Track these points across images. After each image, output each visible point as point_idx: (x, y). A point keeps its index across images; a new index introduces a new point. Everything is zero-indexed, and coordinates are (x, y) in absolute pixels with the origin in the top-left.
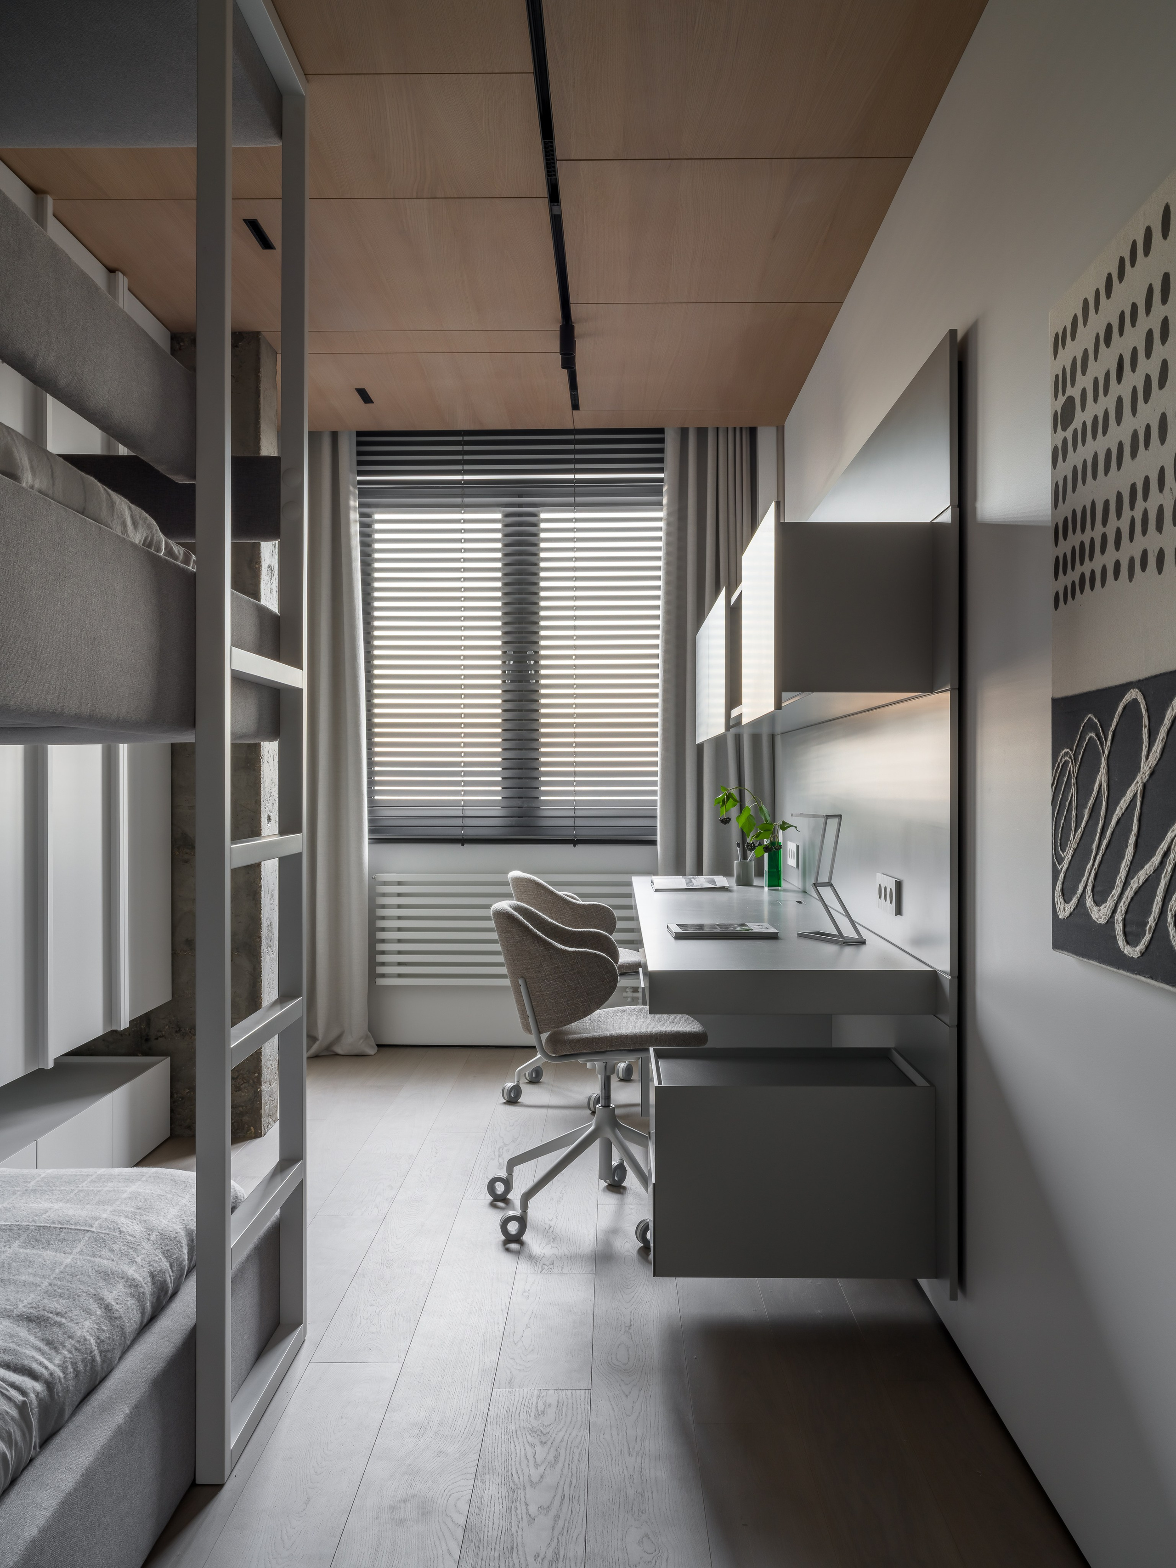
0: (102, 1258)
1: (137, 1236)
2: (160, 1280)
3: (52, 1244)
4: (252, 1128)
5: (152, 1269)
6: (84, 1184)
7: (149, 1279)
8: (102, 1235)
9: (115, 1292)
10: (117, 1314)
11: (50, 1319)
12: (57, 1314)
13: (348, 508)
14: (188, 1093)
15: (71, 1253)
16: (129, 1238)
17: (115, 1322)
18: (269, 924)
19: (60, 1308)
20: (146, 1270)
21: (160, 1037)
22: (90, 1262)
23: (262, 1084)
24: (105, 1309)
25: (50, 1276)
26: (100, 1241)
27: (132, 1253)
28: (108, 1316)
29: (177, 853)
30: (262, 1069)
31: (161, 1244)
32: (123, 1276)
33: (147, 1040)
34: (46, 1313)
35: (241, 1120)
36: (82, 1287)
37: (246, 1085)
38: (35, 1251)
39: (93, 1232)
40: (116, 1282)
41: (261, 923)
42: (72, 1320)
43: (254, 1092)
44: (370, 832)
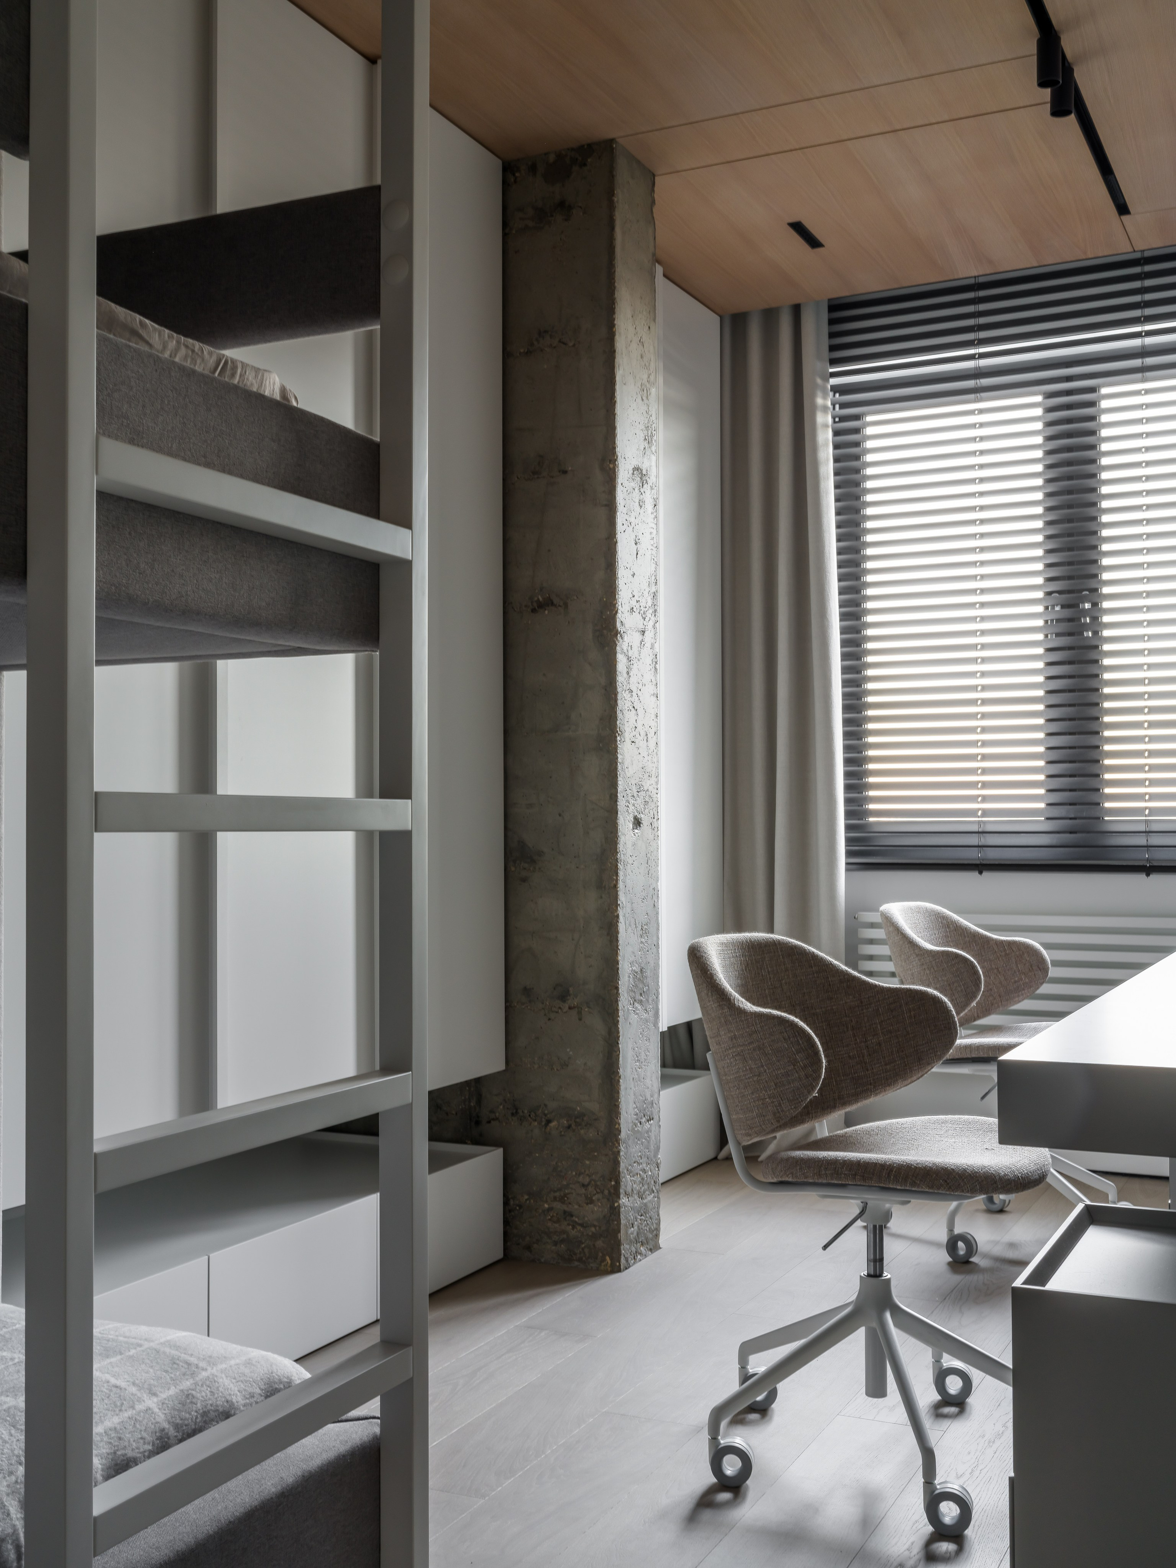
4: (608, 1258)
13: (814, 408)
14: (526, 1200)
18: (638, 970)
21: (493, 1119)
23: (621, 1196)
29: (513, 869)
30: (622, 1175)
33: (478, 1123)
35: (594, 1245)
37: (600, 1196)
41: (618, 969)
43: (611, 1207)
44: (849, 854)
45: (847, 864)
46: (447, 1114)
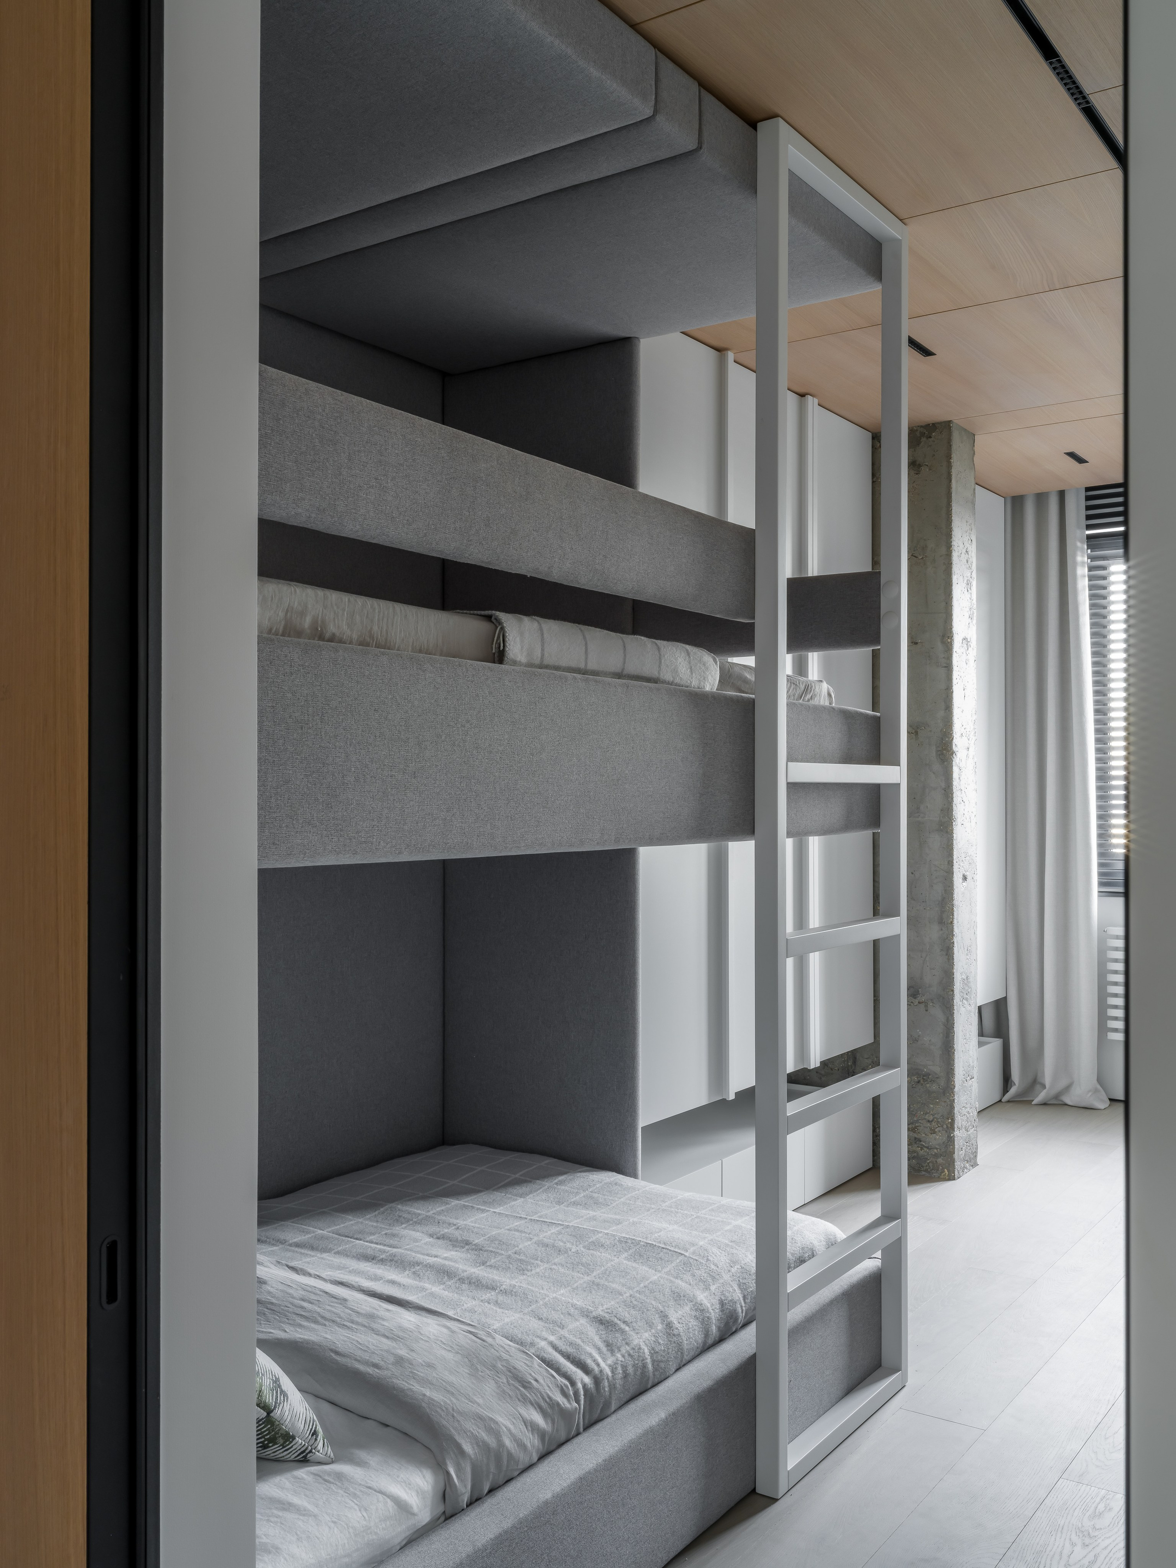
0: (682, 1281)
1: (719, 1266)
2: (729, 1309)
3: (650, 1261)
4: (946, 1170)
5: (723, 1298)
6: (703, 1212)
7: (718, 1306)
8: (691, 1261)
9: (680, 1312)
10: (676, 1332)
11: (616, 1325)
12: (624, 1322)
15: (660, 1271)
16: (713, 1267)
17: (672, 1338)
18: (965, 978)
19: (628, 1318)
20: (717, 1298)
22: (671, 1282)
23: (955, 1130)
24: (666, 1325)
25: (634, 1288)
26: (687, 1265)
27: (710, 1281)
28: (667, 1332)
30: (956, 1115)
31: (739, 1277)
32: (692, 1300)
34: (616, 1319)
35: (936, 1161)
36: (654, 1303)
37: (940, 1129)
38: (634, 1265)
39: (685, 1256)
40: (684, 1304)
41: (954, 978)
42: (634, 1330)
43: (948, 1136)
44: (1101, 884)
45: (1099, 892)
46: (832, 1069)
